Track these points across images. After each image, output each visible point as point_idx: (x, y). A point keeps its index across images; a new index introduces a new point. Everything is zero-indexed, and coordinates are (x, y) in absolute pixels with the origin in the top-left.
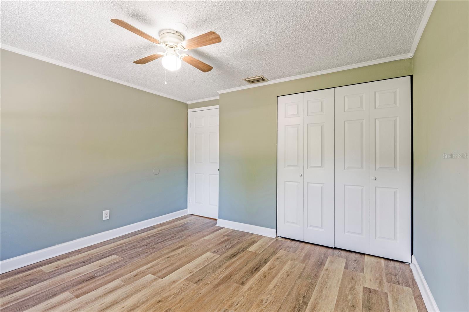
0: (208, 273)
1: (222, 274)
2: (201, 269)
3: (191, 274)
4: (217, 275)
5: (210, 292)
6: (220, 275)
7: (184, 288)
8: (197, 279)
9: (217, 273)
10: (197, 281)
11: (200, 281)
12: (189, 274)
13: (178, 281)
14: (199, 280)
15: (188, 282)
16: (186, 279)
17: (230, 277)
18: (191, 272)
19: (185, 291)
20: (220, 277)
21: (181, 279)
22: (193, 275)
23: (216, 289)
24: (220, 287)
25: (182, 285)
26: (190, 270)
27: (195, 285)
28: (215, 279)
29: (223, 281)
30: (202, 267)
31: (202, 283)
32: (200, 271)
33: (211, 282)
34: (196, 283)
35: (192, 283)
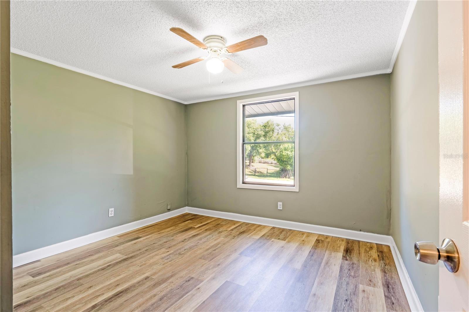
0: (179, 288)
1: (163, 288)
2: (187, 293)
3: (198, 287)
4: (168, 287)
5: (180, 271)
6: (166, 287)
7: (203, 274)
8: (191, 282)
9: (168, 289)
10: (191, 280)
11: (187, 280)
12: (200, 287)
13: (210, 279)
14: (189, 281)
15: (200, 279)
16: (202, 281)
17: (155, 285)
18: (199, 290)
19: (201, 271)
20: (166, 285)
21: (208, 281)
22: (195, 286)
23: (174, 273)
24: (170, 275)
25: (205, 276)
26: (199, 292)
27: (192, 276)
28: (173, 282)
29: (164, 281)
30: (185, 297)
31: (187, 278)
32: (188, 291)
33: (178, 279)
34: (192, 278)
35: (196, 278)
